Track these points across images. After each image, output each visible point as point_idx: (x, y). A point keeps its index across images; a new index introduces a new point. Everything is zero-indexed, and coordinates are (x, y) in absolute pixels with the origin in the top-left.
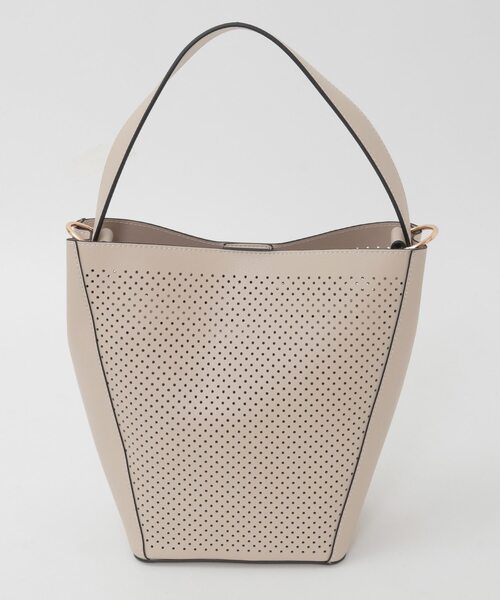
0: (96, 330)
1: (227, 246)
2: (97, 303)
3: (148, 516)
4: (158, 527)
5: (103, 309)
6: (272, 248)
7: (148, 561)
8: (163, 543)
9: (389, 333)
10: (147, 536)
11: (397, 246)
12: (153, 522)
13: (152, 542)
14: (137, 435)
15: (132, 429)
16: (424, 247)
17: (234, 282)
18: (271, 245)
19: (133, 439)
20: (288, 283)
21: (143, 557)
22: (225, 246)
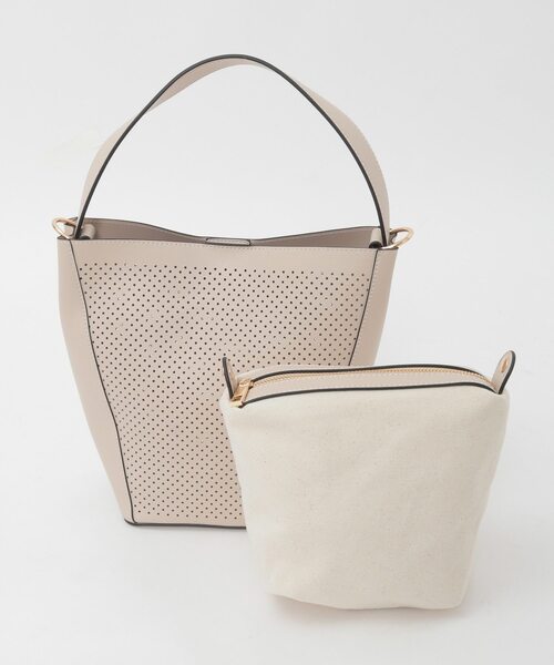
0: (89, 317)
1: (211, 241)
2: (90, 293)
3: (136, 484)
4: (145, 495)
5: (95, 298)
6: (250, 243)
7: (136, 524)
8: (149, 508)
9: (356, 325)
10: (135, 502)
11: (375, 245)
12: (140, 489)
13: (139, 507)
14: (126, 411)
15: (122, 406)
16: (396, 248)
17: (215, 274)
18: (249, 240)
19: (123, 414)
20: (264, 277)
21: (131, 521)
22: (206, 241)
